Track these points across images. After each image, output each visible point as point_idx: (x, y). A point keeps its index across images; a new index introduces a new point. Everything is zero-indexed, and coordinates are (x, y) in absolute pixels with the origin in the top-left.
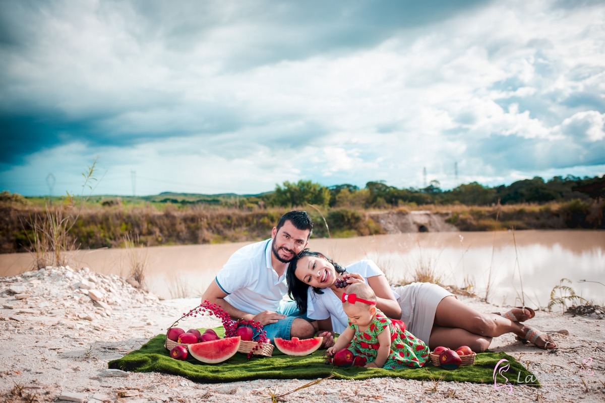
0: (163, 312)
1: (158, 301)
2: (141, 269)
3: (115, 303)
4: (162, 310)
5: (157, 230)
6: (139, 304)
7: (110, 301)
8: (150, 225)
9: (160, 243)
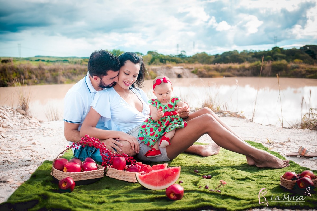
0: (43, 133)
1: (39, 123)
2: (26, 102)
3: (8, 127)
4: (42, 131)
5: (34, 77)
6: (26, 127)
7: (5, 125)
8: (30, 74)
9: (35, 84)
